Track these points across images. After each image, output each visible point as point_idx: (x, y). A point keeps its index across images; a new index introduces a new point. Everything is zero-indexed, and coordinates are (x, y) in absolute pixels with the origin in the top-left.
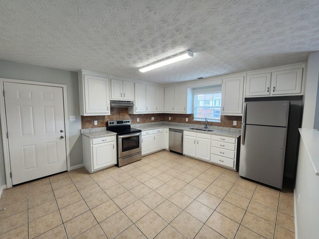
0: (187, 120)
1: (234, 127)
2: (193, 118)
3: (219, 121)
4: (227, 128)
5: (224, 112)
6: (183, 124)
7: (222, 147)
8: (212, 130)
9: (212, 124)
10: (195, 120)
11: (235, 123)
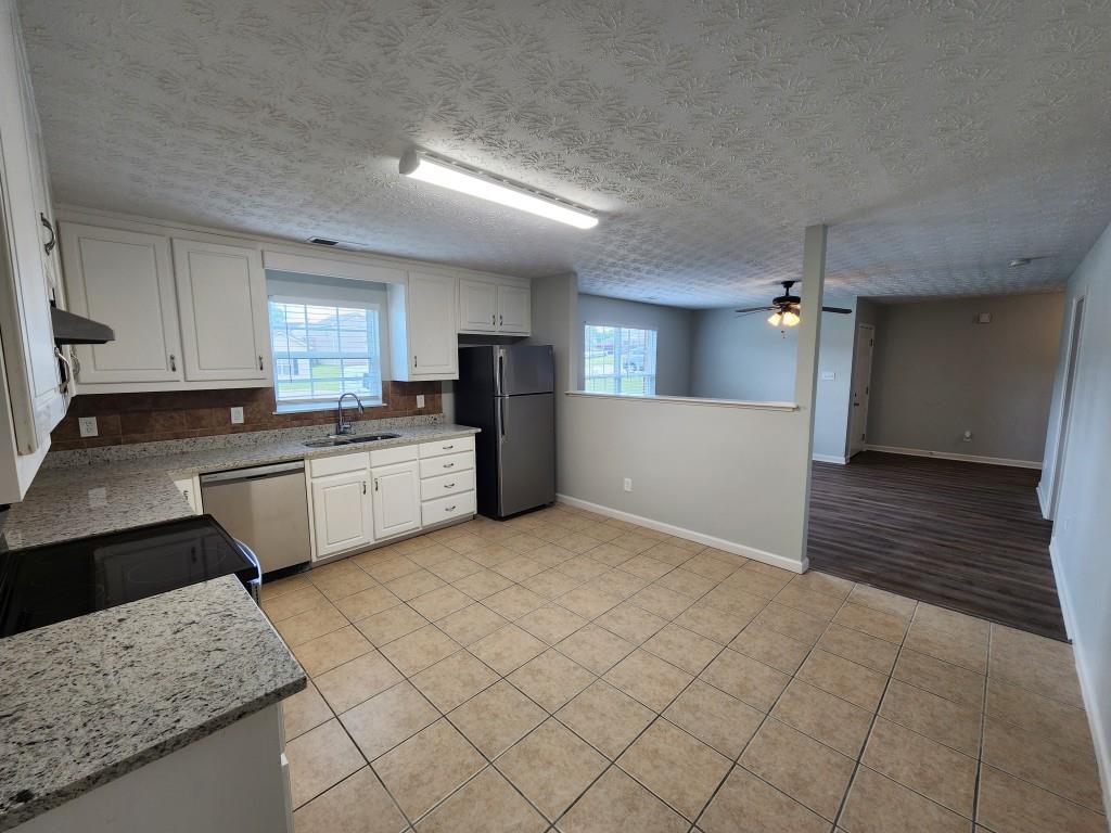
0: (237, 415)
1: (420, 412)
2: (272, 404)
3: (379, 403)
4: (407, 419)
5: (417, 370)
6: (220, 440)
7: (450, 470)
8: (395, 432)
9: (357, 415)
10: (281, 410)
11: (421, 401)
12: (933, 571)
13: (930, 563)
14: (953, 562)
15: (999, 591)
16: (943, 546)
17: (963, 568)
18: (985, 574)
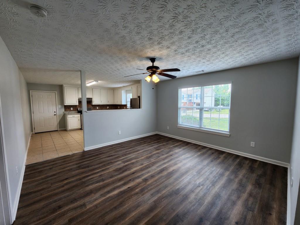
12: (62, 166)
13: (64, 168)
14: (59, 173)
15: (42, 171)
16: (66, 179)
17: (54, 173)
18: (47, 175)
